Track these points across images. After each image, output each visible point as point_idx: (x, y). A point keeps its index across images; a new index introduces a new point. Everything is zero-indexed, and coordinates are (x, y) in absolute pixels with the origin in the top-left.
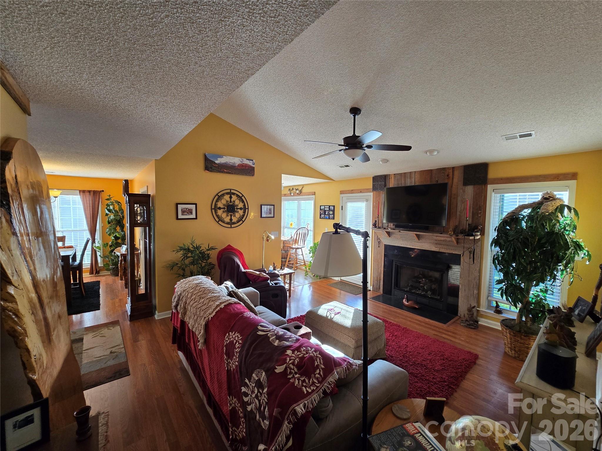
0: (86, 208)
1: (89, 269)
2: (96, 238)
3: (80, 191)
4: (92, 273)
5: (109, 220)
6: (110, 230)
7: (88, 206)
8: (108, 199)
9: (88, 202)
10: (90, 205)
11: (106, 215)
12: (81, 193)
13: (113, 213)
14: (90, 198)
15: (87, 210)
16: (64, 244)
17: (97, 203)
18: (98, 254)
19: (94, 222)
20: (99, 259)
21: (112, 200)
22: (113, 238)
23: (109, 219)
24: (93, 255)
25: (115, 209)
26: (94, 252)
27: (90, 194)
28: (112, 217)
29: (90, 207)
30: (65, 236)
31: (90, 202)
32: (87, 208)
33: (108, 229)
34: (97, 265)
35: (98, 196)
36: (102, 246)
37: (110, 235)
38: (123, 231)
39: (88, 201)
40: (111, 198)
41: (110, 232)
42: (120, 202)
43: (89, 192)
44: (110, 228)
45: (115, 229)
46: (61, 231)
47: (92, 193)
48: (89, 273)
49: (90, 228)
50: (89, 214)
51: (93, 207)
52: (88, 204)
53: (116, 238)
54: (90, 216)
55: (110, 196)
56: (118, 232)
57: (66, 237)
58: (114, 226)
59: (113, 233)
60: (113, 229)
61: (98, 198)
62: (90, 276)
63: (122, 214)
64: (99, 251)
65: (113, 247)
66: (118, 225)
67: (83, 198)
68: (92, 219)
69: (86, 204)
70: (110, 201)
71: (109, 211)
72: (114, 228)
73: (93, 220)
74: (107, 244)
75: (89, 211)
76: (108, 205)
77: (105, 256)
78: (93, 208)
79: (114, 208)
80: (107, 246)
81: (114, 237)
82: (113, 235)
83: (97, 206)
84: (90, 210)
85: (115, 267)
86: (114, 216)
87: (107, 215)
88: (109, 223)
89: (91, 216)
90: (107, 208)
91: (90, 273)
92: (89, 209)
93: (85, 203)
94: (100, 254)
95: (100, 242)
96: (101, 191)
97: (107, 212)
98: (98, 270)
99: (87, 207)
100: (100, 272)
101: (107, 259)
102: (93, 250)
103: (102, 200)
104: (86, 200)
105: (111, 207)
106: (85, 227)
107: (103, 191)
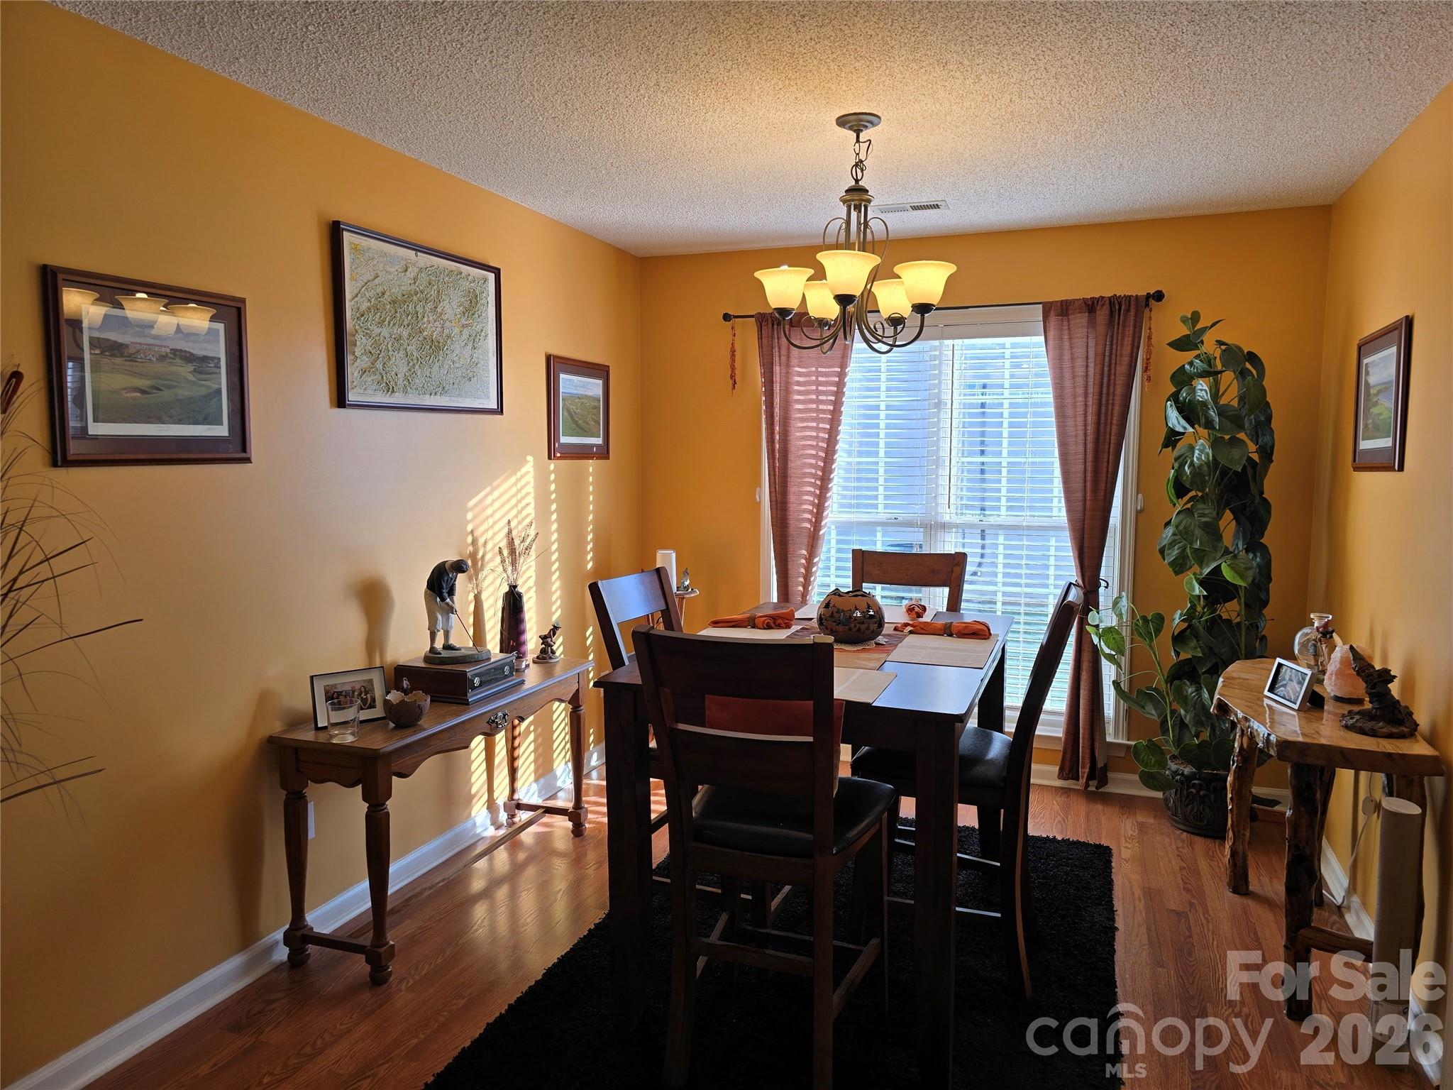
0: (1069, 401)
1: (1061, 748)
2: (1102, 575)
3: (1048, 308)
4: (1071, 771)
5: (1179, 472)
6: (1183, 534)
7: (1080, 391)
8: (1182, 344)
9: (1080, 371)
10: (1086, 386)
11: (1165, 446)
12: (1053, 320)
13: (1209, 425)
14: (1092, 343)
15: (1070, 412)
16: (954, 603)
17: (1122, 369)
18: (1109, 672)
19: (1102, 486)
20: (1109, 696)
21: (1209, 346)
22: (1198, 590)
23: (1182, 465)
24: (1085, 676)
25: (1223, 401)
26: (1086, 657)
27: (1092, 323)
28: (1201, 451)
29: (1086, 395)
30: (964, 556)
31: (1091, 370)
32: (1074, 405)
33: (1170, 531)
34: (1097, 737)
35: (1129, 331)
36: (1125, 632)
37: (1179, 566)
38: (1254, 545)
39: (1080, 363)
40: (1204, 330)
41: (1184, 549)
42: (1252, 357)
43: (1090, 306)
44: (1186, 521)
45: (1213, 532)
46: (957, 526)
47: (1102, 314)
48: (1057, 769)
49: (1079, 515)
50: (1081, 437)
51: (1101, 394)
52: (1080, 381)
53: (1216, 588)
54: (1081, 448)
55: (1195, 317)
56: (1227, 552)
57: (969, 559)
58: (1208, 510)
59: (1201, 557)
60: (1198, 532)
61: (1128, 341)
62: (1059, 783)
63: (1255, 437)
64: (1110, 658)
65: (1193, 643)
66: (1227, 505)
67: (1060, 348)
68: (1089, 465)
69: (1068, 383)
70: (1196, 352)
71: (1190, 411)
72: (1205, 526)
73: (1096, 472)
74: (1160, 620)
75: (1080, 420)
76: (1182, 378)
77: (1140, 692)
78: (1100, 404)
79: (1216, 395)
80: (1158, 630)
81: (1202, 583)
82: (1196, 568)
83: (1119, 390)
84: (1085, 415)
85: (1192, 777)
86: (1216, 443)
87: (1172, 438)
88: (1180, 489)
89: (1090, 446)
90: (1175, 397)
91: (1061, 769)
92: (1080, 410)
93: (1068, 374)
94: (1118, 674)
95: (1124, 603)
96: (1148, 296)
97: (1175, 419)
98: (1100, 764)
99: (1075, 396)
100: (1111, 775)
101: (1151, 712)
102: (1086, 647)
103: (1149, 352)
104: (1073, 359)
105: (1202, 389)
106: (1055, 512)
107: (1159, 296)
